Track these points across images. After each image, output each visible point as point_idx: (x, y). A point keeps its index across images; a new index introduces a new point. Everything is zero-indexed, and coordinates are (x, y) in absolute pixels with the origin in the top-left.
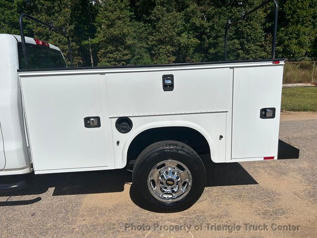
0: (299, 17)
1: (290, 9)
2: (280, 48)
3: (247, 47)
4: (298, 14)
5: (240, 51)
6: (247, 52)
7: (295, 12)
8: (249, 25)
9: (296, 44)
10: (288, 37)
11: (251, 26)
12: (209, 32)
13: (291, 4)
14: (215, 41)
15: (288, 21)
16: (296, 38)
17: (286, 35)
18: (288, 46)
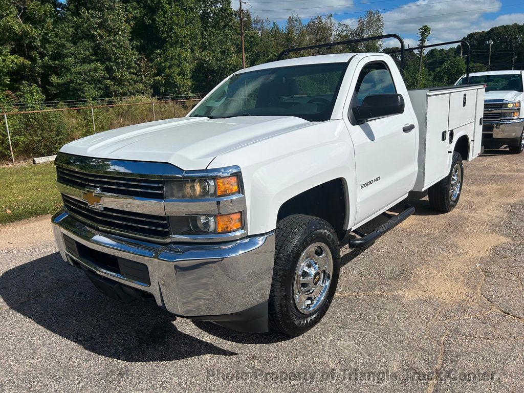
0: (177, 37)
1: (164, 24)
2: (161, 79)
3: (118, 74)
4: (176, 33)
5: (108, 82)
6: (119, 82)
7: (171, 29)
8: (114, 41)
9: (179, 74)
10: (168, 64)
11: (118, 43)
12: (41, 46)
13: (164, 17)
14: (57, 62)
15: (164, 41)
16: (179, 66)
17: (165, 61)
18: (170, 76)
